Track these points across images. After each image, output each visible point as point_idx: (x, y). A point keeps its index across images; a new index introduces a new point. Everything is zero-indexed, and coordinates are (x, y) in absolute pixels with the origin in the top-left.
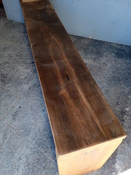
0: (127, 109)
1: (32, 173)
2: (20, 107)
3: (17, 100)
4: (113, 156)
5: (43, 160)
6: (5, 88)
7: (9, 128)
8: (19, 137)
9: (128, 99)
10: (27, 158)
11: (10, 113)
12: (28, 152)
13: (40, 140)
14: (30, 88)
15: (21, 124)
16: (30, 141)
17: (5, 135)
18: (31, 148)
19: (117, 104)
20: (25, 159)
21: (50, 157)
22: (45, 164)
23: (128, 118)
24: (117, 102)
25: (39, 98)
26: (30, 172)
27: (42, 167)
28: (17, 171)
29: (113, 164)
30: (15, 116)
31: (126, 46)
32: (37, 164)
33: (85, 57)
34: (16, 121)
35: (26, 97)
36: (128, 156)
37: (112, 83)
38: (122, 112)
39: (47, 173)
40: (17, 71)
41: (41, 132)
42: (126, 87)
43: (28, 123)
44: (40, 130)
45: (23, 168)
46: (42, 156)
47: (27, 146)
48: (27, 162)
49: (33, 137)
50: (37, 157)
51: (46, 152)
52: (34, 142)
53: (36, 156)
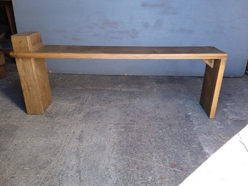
0: (189, 114)
1: (127, 175)
2: (82, 132)
3: (75, 127)
4: (199, 145)
5: (133, 163)
6: (55, 121)
7: (79, 149)
8: (95, 153)
9: (186, 107)
10: (115, 166)
11: (73, 138)
12: (113, 161)
13: (120, 150)
14: (84, 116)
15: (91, 144)
16: (110, 153)
17: (77, 156)
18: (114, 158)
19: (179, 112)
20: (113, 168)
21: (138, 159)
22: (137, 166)
23: (194, 119)
24: (178, 111)
25: (99, 121)
26: (124, 176)
27: (135, 169)
28: (109, 179)
29: (202, 150)
30: (80, 139)
31: (162, 76)
32: (128, 168)
33: (128, 87)
34: (85, 142)
35: (84, 123)
36: (211, 143)
37: (165, 100)
38: (186, 116)
39: (143, 171)
40: (61, 106)
41: (117, 144)
42: (180, 100)
43: (99, 141)
44: (115, 144)
45: (115, 174)
46: (130, 161)
47: (109, 158)
48: (116, 169)
49: (111, 150)
50: (126, 163)
51: (132, 157)
52: (115, 153)
53: (123, 162)
